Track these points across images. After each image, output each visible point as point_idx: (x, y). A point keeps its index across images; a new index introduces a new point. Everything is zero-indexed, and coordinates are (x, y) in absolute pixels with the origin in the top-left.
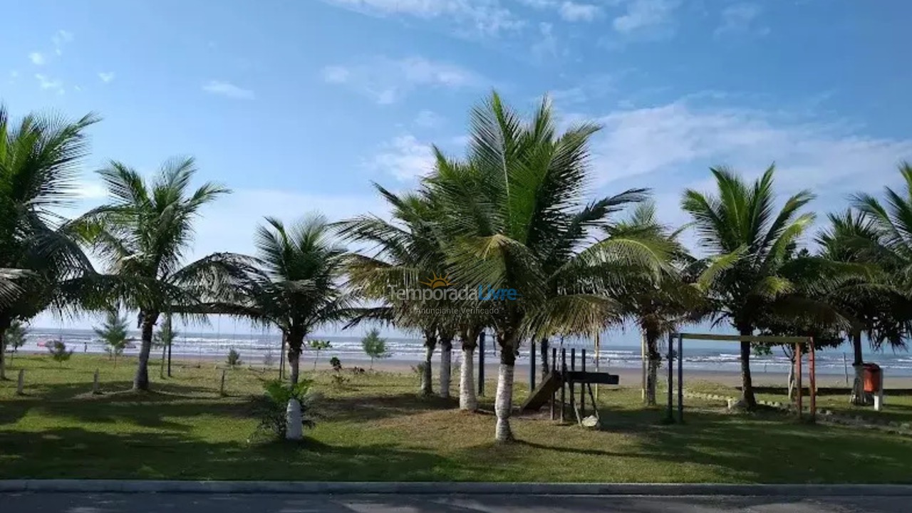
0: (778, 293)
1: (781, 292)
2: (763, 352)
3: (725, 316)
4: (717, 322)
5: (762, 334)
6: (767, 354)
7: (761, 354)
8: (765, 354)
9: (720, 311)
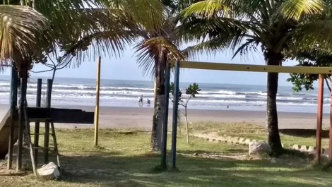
0: (303, 13)
1: (307, 12)
2: (303, 86)
3: (251, 41)
4: (241, 49)
5: (301, 64)
6: (307, 89)
7: (300, 89)
8: (305, 89)
9: (244, 35)
